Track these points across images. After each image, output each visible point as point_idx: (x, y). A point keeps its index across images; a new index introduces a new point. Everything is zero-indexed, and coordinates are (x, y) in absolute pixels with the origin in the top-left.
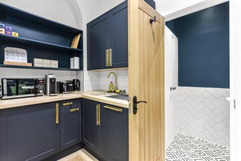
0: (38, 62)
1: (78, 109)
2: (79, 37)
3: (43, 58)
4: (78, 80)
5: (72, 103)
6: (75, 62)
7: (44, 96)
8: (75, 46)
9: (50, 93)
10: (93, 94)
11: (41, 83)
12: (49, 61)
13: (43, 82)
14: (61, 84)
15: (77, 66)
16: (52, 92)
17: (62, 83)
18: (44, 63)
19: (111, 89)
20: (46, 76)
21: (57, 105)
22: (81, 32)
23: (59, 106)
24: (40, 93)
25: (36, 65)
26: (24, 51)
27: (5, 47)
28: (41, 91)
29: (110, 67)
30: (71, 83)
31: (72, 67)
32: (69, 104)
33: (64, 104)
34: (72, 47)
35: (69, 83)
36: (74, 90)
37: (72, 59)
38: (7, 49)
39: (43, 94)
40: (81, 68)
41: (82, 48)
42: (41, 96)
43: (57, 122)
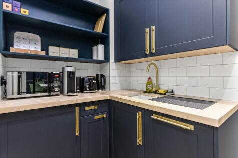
0: (54, 51)
1: (105, 116)
2: (104, 18)
3: (60, 46)
4: (102, 76)
5: (96, 107)
6: (99, 52)
7: (61, 96)
8: (99, 29)
9: (68, 92)
10: (125, 95)
11: (57, 77)
12: (67, 49)
13: (59, 77)
14: (81, 80)
15: (101, 57)
16: (71, 90)
17: (83, 79)
18: (61, 52)
19: (150, 88)
20: (63, 69)
21: (77, 109)
22: (106, 11)
23: (80, 110)
24: (55, 92)
25: (51, 54)
26: (38, 37)
27: (15, 32)
28: (57, 89)
29: (152, 55)
30: (94, 79)
31: (95, 58)
32: (92, 108)
33: (87, 108)
34: (95, 30)
35: (91, 79)
36: (98, 89)
37: (94, 48)
38: (17, 34)
39: (59, 93)
40: (107, 59)
41: (108, 32)
42: (57, 95)
43: (77, 134)
